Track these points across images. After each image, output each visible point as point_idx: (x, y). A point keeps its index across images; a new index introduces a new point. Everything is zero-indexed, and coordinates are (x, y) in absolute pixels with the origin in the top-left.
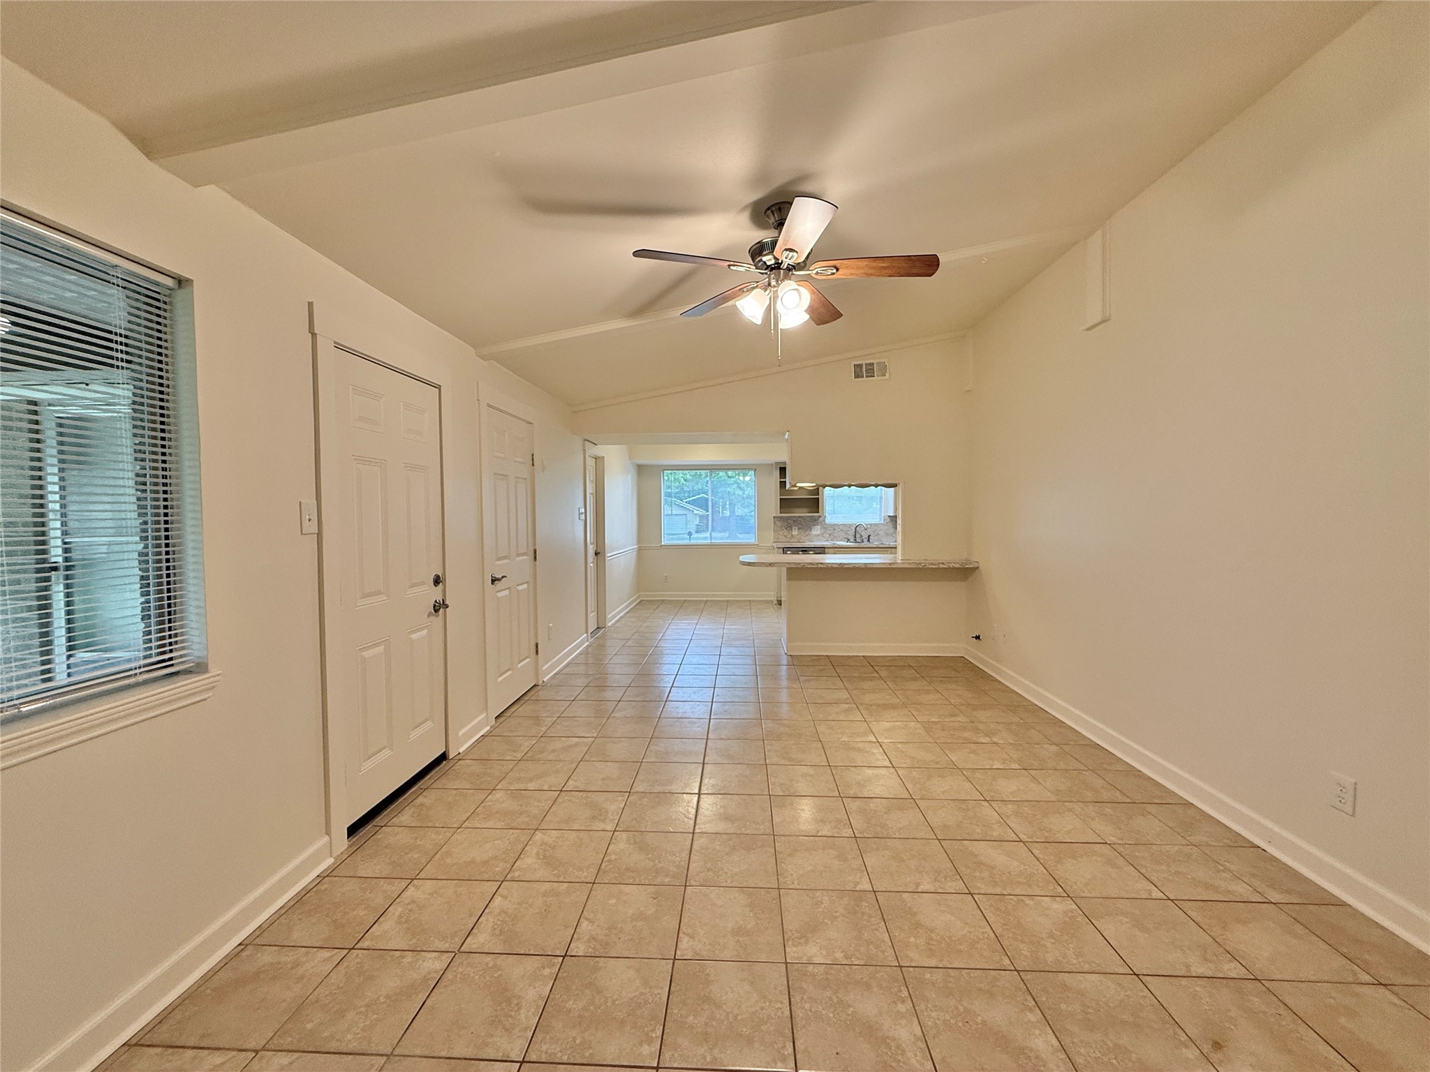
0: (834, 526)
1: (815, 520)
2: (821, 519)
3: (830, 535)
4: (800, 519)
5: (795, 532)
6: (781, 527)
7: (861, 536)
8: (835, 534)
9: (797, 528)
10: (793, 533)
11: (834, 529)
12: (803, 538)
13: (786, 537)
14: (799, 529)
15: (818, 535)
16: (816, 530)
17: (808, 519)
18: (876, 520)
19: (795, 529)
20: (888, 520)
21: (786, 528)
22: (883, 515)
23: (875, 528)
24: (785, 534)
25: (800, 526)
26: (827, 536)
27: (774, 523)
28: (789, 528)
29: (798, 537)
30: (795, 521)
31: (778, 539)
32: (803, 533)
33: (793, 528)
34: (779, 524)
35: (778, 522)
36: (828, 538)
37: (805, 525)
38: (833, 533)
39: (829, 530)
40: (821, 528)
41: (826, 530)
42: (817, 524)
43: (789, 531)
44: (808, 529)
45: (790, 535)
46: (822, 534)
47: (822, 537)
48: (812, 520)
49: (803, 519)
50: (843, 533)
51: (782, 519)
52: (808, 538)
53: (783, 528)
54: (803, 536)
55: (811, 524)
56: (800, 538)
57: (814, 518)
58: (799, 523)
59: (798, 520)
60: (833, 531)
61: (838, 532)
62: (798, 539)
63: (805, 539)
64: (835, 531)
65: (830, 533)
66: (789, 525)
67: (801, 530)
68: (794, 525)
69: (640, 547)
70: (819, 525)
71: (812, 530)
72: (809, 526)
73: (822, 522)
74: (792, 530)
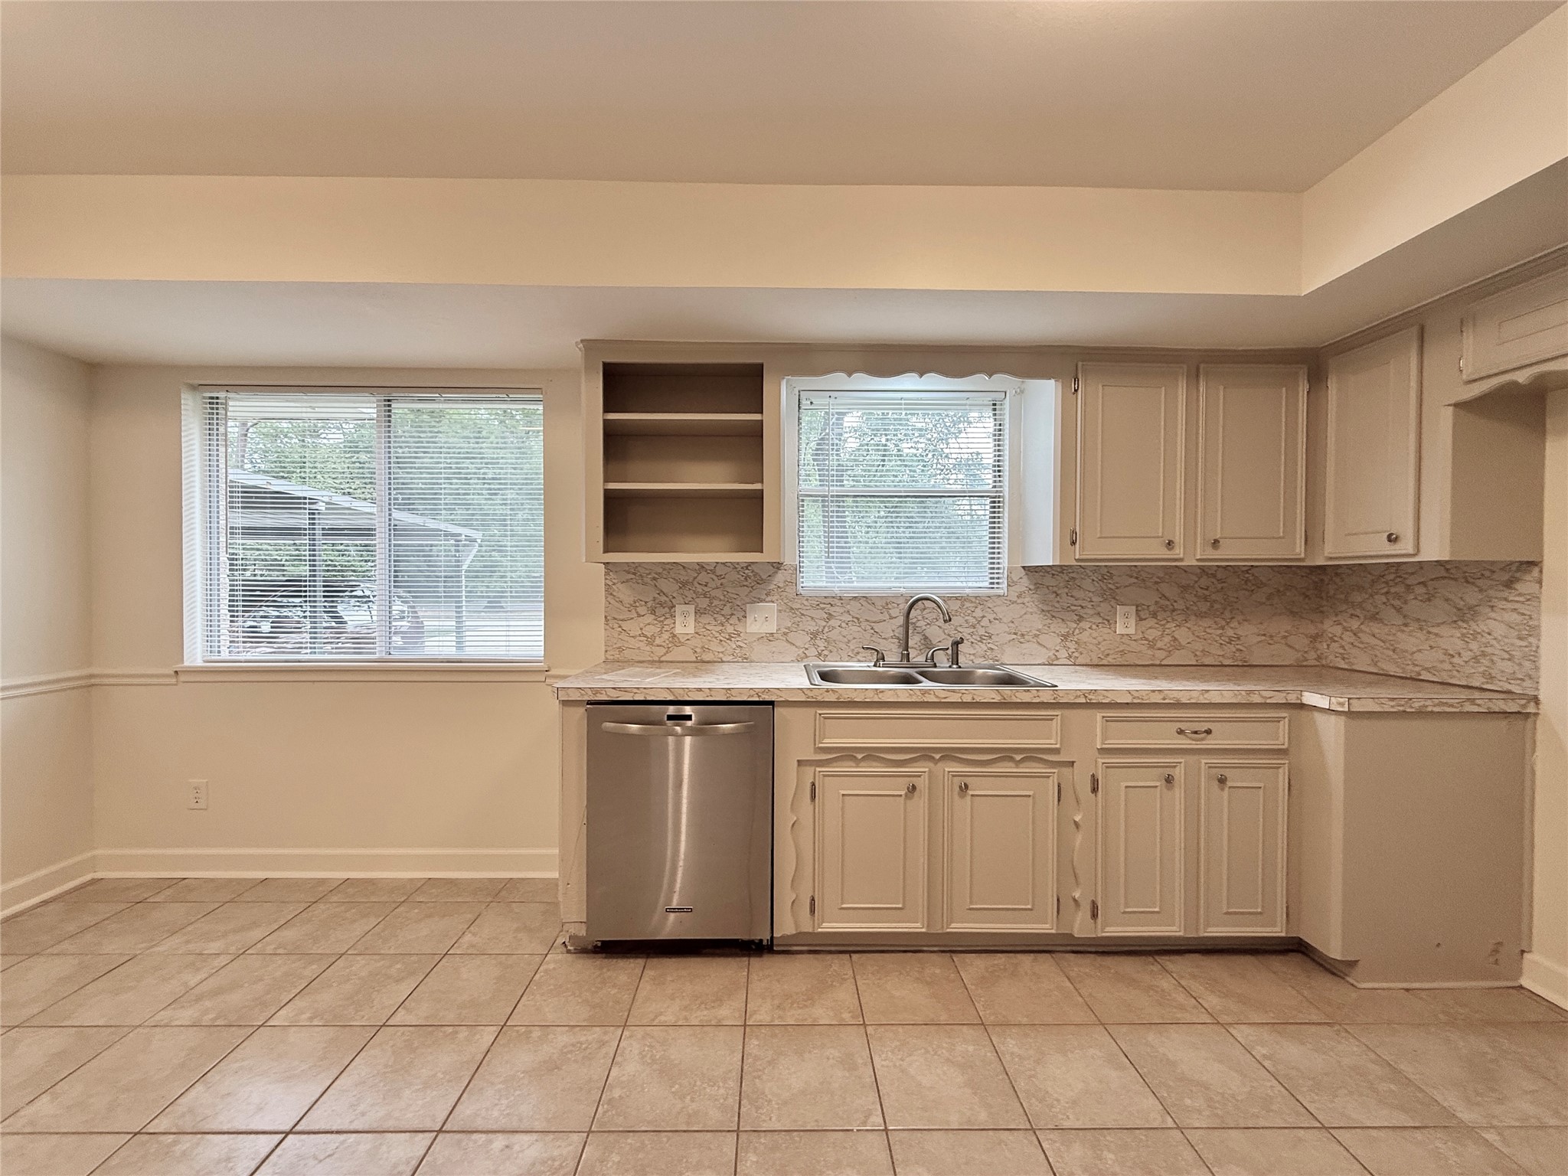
0: (829, 603)
1: (761, 582)
2: (780, 578)
3: (814, 635)
4: (703, 577)
5: (685, 624)
6: (634, 605)
7: (927, 642)
8: (834, 635)
9: (691, 608)
10: (679, 629)
11: (830, 616)
12: (715, 646)
13: (650, 642)
14: (698, 612)
15: (770, 637)
16: (763, 619)
17: (734, 576)
18: (976, 582)
19: (685, 615)
20: (1025, 583)
21: (653, 612)
22: (1005, 563)
23: (978, 613)
24: (650, 631)
25: (704, 603)
26: (801, 639)
27: (608, 589)
28: (663, 608)
29: (697, 642)
30: (684, 584)
31: (621, 649)
32: (715, 629)
33: (679, 609)
34: (625, 593)
35: (619, 585)
36: (807, 649)
37: (722, 598)
38: (826, 629)
39: (809, 619)
40: (780, 611)
41: (799, 620)
42: (763, 597)
43: (662, 621)
44: (732, 614)
45: (666, 636)
46: (785, 634)
47: (786, 644)
48: (743, 579)
49: (713, 576)
50: (859, 629)
51: (634, 574)
52: (734, 646)
53: (642, 610)
54: (714, 639)
55: (736, 597)
56: (703, 647)
57: (746, 571)
58: (700, 589)
59: (695, 578)
60: (825, 623)
61: (844, 625)
62: (698, 650)
63: (722, 652)
64: (832, 622)
65: (813, 629)
66: (663, 598)
67: (705, 619)
68: (680, 599)
69: (91, 676)
70: (769, 599)
71: (750, 619)
72: (729, 605)
73: (781, 585)
74: (673, 616)
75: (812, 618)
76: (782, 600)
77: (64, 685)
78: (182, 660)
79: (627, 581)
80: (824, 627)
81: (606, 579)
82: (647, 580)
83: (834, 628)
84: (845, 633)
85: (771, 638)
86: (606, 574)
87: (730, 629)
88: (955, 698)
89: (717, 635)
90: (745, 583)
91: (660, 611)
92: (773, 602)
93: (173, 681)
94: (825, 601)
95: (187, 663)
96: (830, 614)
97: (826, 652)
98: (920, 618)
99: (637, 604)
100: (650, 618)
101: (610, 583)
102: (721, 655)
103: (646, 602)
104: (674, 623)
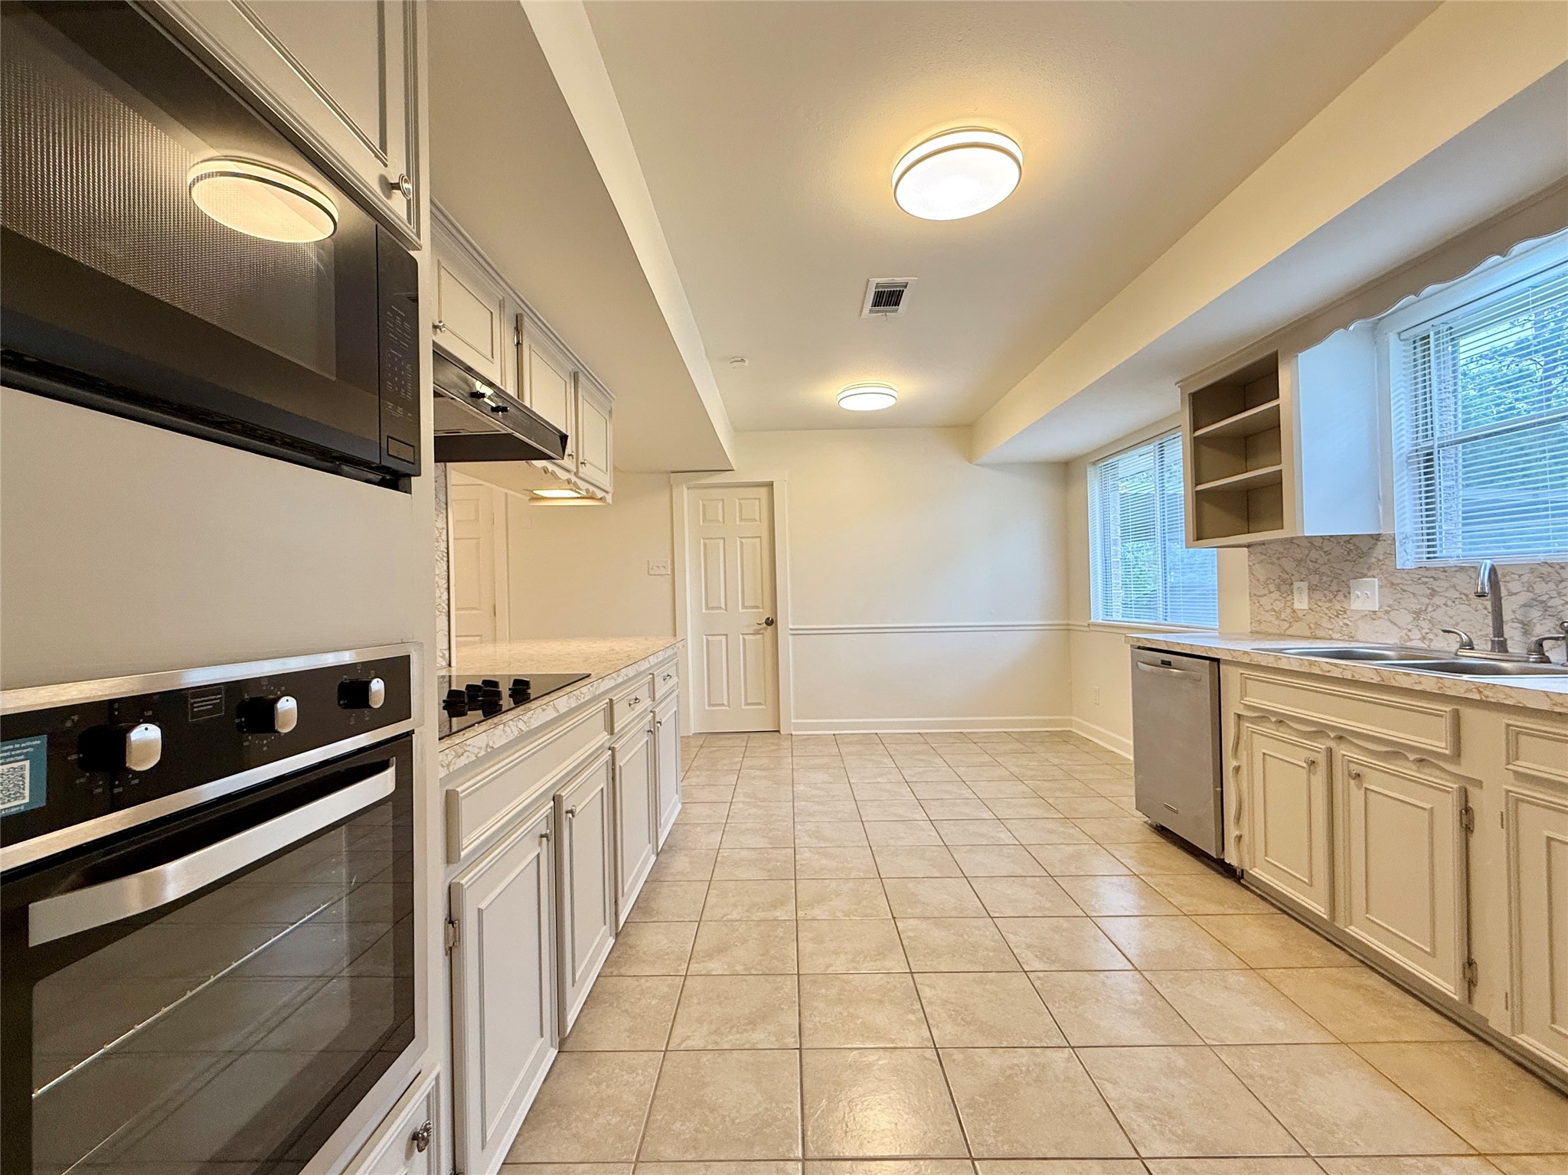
1: (1362, 555)
2: (1380, 549)
3: (1417, 614)
4: (1314, 554)
5: (1301, 602)
6: (1266, 583)
9: (1304, 585)
10: (1297, 606)
11: (1434, 593)
12: (1325, 623)
13: (1278, 616)
14: (1312, 589)
15: (1376, 615)
16: (1366, 596)
17: (1337, 551)
19: (1300, 592)
21: (1279, 589)
24: (1278, 606)
25: (1315, 579)
26: (1404, 618)
27: (1250, 569)
28: (1285, 586)
29: (1311, 618)
30: (1300, 562)
31: (1260, 623)
32: (1325, 606)
33: (1296, 585)
34: (1261, 573)
35: (1258, 566)
36: (1410, 630)
37: (1330, 574)
38: (1430, 609)
39: (1411, 595)
40: (1381, 587)
41: (1400, 596)
42: (1366, 572)
43: (1285, 598)
44: (1339, 591)
45: (1289, 611)
46: (1387, 612)
47: (1388, 623)
48: (1346, 553)
49: (1321, 552)
50: (1469, 609)
51: (1265, 555)
52: (1341, 624)
53: (1272, 587)
54: (1324, 616)
55: (1341, 572)
56: (1316, 623)
57: (1349, 546)
58: (1311, 566)
59: (1308, 555)
60: (1427, 601)
61: (1450, 603)
62: (1312, 626)
63: (1332, 630)
64: (1438, 600)
65: (1415, 607)
66: (1285, 576)
67: (1318, 595)
68: (1296, 576)
69: (1068, 625)
70: (1369, 574)
71: (1353, 597)
72: (1335, 581)
73: (1381, 557)
74: (1292, 593)
75: (1414, 594)
76: (1382, 574)
77: (1059, 627)
78: (1090, 619)
79: (1262, 561)
80: (1427, 605)
81: (1249, 561)
82: (1274, 560)
83: (1438, 606)
84: (1451, 612)
85: (1373, 616)
86: (1249, 556)
87: (1338, 606)
88: (1336, 673)
89: (1327, 611)
90: (1348, 558)
91: (1284, 588)
92: (1374, 577)
93: (1088, 629)
94: (1428, 574)
95: (1092, 620)
96: (1433, 590)
97: (1430, 636)
98: (1554, 594)
99: (1268, 582)
100: (1276, 595)
101: (1251, 564)
102: (1330, 632)
103: (1274, 580)
104: (1293, 599)
